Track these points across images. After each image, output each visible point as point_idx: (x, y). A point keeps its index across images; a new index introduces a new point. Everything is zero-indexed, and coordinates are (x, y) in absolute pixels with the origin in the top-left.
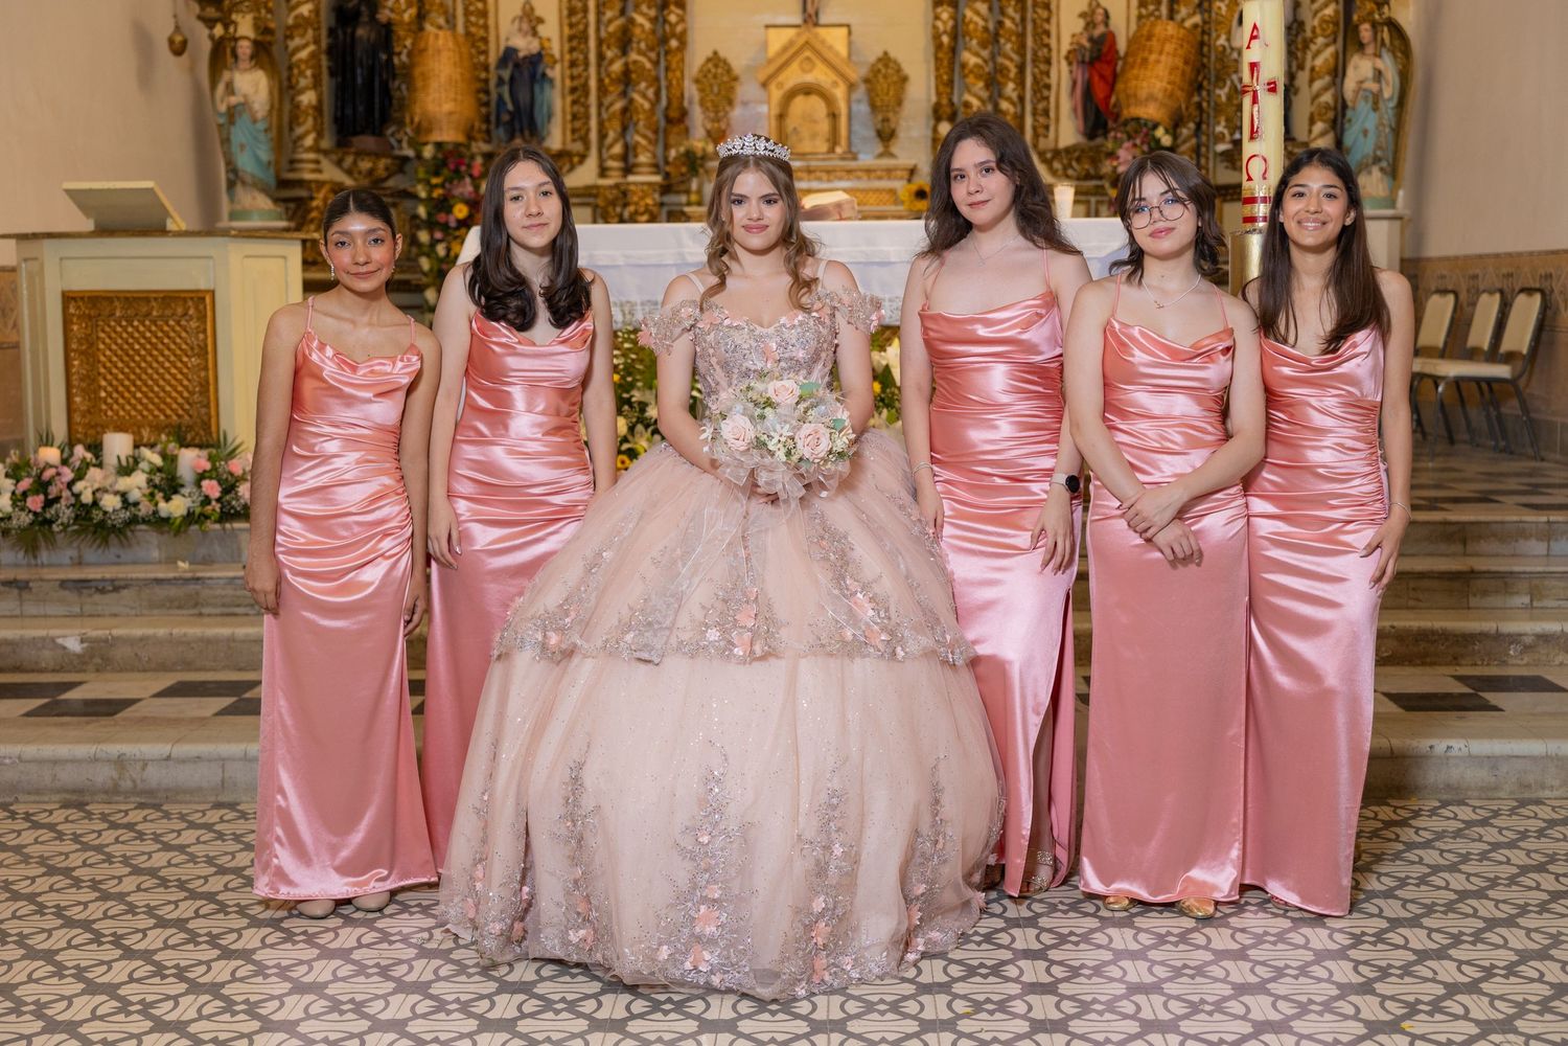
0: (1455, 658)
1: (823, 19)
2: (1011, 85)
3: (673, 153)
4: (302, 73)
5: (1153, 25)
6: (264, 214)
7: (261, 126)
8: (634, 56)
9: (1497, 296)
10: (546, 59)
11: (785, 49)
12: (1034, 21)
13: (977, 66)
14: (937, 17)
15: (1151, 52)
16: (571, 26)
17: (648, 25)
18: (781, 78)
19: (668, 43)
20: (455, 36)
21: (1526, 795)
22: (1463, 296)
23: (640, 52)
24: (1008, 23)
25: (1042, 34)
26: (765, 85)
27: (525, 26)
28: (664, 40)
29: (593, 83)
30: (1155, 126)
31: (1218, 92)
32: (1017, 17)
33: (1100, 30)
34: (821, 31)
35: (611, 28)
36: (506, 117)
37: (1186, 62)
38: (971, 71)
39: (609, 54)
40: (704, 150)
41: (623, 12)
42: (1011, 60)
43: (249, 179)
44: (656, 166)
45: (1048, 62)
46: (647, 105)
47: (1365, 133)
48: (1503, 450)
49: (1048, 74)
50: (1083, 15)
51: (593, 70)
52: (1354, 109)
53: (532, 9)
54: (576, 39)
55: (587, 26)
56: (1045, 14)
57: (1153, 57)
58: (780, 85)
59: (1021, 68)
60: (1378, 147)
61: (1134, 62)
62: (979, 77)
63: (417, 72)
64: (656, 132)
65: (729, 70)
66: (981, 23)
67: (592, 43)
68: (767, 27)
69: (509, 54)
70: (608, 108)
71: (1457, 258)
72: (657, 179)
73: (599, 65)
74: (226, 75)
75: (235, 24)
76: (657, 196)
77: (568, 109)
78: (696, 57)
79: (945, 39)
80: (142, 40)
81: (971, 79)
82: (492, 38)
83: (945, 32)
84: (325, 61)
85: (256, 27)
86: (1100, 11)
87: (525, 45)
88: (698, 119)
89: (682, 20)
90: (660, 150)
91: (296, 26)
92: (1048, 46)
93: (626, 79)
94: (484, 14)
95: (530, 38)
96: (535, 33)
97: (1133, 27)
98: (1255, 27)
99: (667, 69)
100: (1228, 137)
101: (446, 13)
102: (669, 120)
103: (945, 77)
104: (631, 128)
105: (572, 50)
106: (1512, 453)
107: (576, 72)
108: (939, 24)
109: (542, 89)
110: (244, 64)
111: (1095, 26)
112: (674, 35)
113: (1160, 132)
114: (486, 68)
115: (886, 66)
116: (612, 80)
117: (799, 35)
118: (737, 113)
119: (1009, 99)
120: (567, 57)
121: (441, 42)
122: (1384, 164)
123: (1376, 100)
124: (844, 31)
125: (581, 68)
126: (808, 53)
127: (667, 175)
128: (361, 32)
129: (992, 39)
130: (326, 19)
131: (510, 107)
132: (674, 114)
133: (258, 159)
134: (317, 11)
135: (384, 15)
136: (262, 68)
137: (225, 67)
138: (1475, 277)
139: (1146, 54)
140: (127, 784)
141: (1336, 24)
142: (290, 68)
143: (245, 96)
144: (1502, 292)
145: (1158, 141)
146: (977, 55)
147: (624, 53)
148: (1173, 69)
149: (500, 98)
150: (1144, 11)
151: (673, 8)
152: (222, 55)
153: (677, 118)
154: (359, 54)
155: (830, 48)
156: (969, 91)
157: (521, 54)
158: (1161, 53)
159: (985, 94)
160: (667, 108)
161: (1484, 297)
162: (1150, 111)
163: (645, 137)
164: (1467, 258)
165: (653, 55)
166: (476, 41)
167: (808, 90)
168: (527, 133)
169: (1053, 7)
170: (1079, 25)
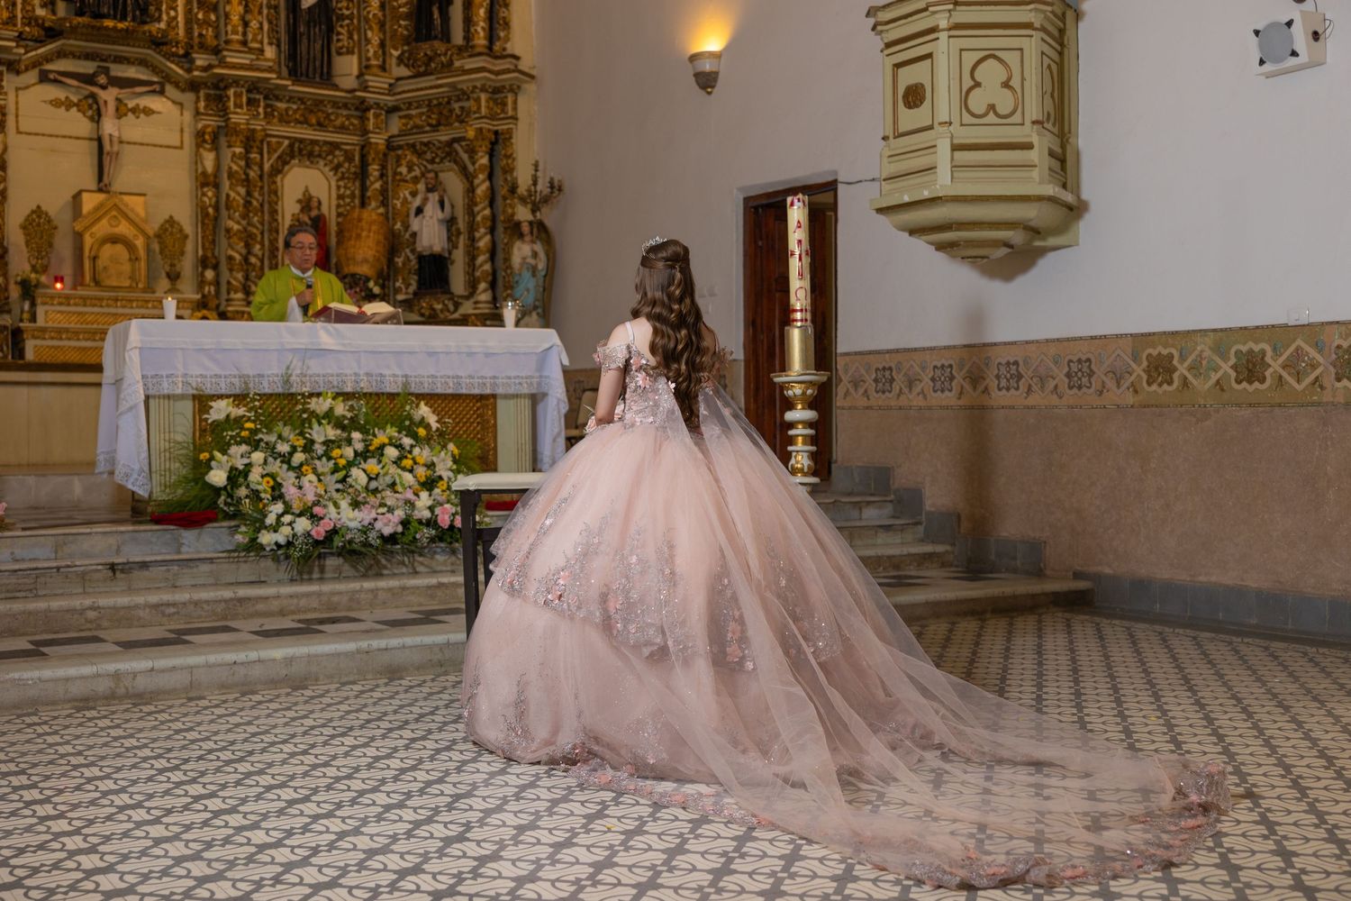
2: (258, 247)
5: (351, 211)
11: (97, 209)
12: (269, 203)
13: (239, 231)
15: (362, 230)
18: (94, 229)
24: (255, 203)
25: (274, 212)
26: (80, 233)
30: (368, 279)
31: (396, 259)
32: (261, 199)
33: (314, 213)
37: (386, 239)
38: (235, 234)
42: (257, 228)
47: (528, 290)
50: (299, 201)
52: (520, 275)
56: (275, 199)
57: (364, 234)
59: (263, 235)
60: (536, 300)
61: (351, 236)
62: (241, 239)
65: (48, 221)
66: (241, 201)
68: (82, 191)
79: (211, 210)
81: (235, 240)
83: (210, 205)
86: (313, 200)
88: (20, 256)
89: (4, 180)
92: (276, 220)
100: (404, 290)
103: (210, 237)
108: (206, 199)
111: (310, 209)
113: (371, 284)
115: (172, 226)
119: (256, 256)
122: (540, 310)
123: (534, 270)
124: (139, 199)
126: (114, 213)
129: (244, 213)
139: (359, 231)
140: (122, 691)
141: (492, 221)
145: (371, 290)
146: (238, 223)
148: (378, 243)
150: (342, 202)
155: (132, 210)
156: (233, 249)
162: (364, 270)
167: (114, 240)
169: (279, 194)
170: (296, 208)
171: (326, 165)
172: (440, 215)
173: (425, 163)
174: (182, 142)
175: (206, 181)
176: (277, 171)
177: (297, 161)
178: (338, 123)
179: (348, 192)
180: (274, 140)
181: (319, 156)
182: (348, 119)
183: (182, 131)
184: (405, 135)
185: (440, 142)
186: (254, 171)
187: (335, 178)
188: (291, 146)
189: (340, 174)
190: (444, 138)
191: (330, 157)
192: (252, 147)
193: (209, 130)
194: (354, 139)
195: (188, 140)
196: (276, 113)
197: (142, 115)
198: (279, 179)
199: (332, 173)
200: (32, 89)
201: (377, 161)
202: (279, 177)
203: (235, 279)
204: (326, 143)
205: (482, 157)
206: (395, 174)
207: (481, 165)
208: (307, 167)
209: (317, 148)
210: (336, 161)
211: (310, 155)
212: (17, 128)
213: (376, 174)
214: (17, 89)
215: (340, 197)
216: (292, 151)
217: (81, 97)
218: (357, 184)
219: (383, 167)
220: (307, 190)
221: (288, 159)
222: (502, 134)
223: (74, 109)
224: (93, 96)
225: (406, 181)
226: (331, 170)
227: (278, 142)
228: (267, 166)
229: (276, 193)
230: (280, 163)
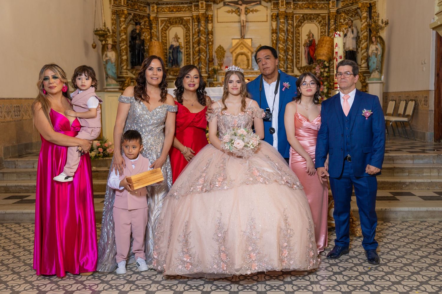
0: (390, 188)
1: (245, 37)
2: (290, 52)
3: (210, 69)
4: (123, 52)
5: (324, 37)
6: (114, 85)
7: (113, 64)
8: (201, 46)
9: (405, 101)
10: (180, 47)
11: (236, 44)
12: (296, 37)
13: (282, 48)
14: (273, 36)
15: (323, 44)
16: (186, 39)
17: (204, 39)
18: (236, 51)
19: (209, 43)
20: (159, 42)
21: (404, 220)
22: (397, 102)
23: (202, 45)
24: (289, 37)
25: (298, 40)
26: (232, 53)
27: (176, 40)
28: (208, 42)
29: (191, 53)
30: (325, 61)
32: (292, 36)
33: (311, 39)
34: (245, 40)
35: (196, 40)
36: (171, 61)
37: (332, 46)
38: (281, 49)
39: (195, 46)
40: (217, 68)
41: (198, 36)
42: (290, 46)
43: (111, 77)
44: (206, 72)
45: (299, 46)
46: (204, 58)
47: (374, 63)
48: (406, 138)
49: (299, 49)
50: (307, 35)
51: (191, 50)
52: (371, 57)
53: (177, 36)
54: (187, 42)
55: (190, 39)
56: (298, 35)
58: (235, 53)
59: (293, 48)
60: (377, 66)
61: (320, 46)
63: (150, 51)
64: (206, 64)
65: (223, 49)
66: (283, 37)
67: (191, 43)
68: (232, 39)
69: (172, 46)
70: (195, 59)
71: (396, 92)
72: (207, 75)
73: (193, 49)
74: (105, 53)
75: (107, 41)
76: (206, 79)
77: (186, 59)
78: (216, 46)
79: (275, 41)
80: (86, 44)
81: (281, 51)
82: (168, 42)
83: (274, 40)
84: (129, 49)
85: (113, 41)
86: (311, 34)
87: (175, 44)
88: (216, 61)
89: (212, 38)
90: (207, 68)
91: (122, 41)
92: (299, 43)
93: (199, 52)
94: (166, 37)
95: (176, 42)
96: (178, 41)
97: (319, 38)
98: (337, 44)
99: (209, 49)
101: (157, 37)
102: (209, 61)
104: (200, 63)
105: (186, 45)
106: (409, 139)
107: (187, 50)
108: (273, 38)
109: (180, 54)
110: (109, 50)
112: (210, 41)
113: (326, 63)
114: (166, 49)
116: (196, 52)
117: (240, 41)
118: (225, 59)
119: (290, 55)
120: (185, 47)
121: (156, 44)
122: (378, 70)
123: (376, 55)
124: (250, 40)
125: (189, 49)
126: (242, 45)
127: (209, 74)
128: (137, 42)
129: (286, 41)
130: (129, 39)
131: (172, 59)
132: (210, 60)
133: (113, 72)
134: (127, 37)
135: (142, 38)
136: (114, 51)
137: (105, 51)
138: (400, 97)
139: (322, 45)
141: (367, 37)
142: (120, 51)
143: (110, 58)
144: (406, 100)
145: (325, 65)
146: (282, 45)
147: (199, 46)
148: (329, 48)
149: (170, 56)
150: (322, 34)
151: (210, 35)
152: (104, 48)
153: (211, 61)
154: (136, 47)
155: (247, 44)
156: (280, 54)
157: (175, 46)
158: (326, 44)
159: (284, 54)
160: (209, 58)
161: (402, 102)
162: (323, 58)
163: (203, 65)
164: (398, 92)
165: (205, 46)
166: (164, 43)
167: (242, 54)
168: (176, 65)
169: (300, 33)
170: (306, 38)
171: (316, 22)
172: (352, 36)
173: (350, 17)
174: (267, 20)
175: (274, 32)
176: (298, 26)
177: (306, 21)
178: (320, 7)
179: (324, 30)
180: (297, 15)
181: (314, 19)
182: (324, 5)
183: (267, 16)
184: (343, 8)
185: (353, 9)
186: (290, 27)
187: (320, 26)
188: (303, 16)
189: (321, 24)
190: (354, 8)
191: (317, 19)
192: (289, 19)
193: (274, 14)
194: (326, 12)
195: (269, 18)
196: (298, 6)
197: (254, 12)
198: (300, 29)
199: (319, 24)
200: (222, 8)
201: (333, 19)
202: (300, 27)
203: (281, 64)
204: (315, 14)
205: (364, 13)
206: (340, 22)
207: (364, 16)
208: (310, 23)
209: (312, 16)
210: (319, 20)
211: (310, 19)
212: (217, 21)
213: (333, 23)
214: (217, 9)
215: (322, 32)
216: (304, 18)
217: (236, 9)
218: (327, 27)
219: (335, 20)
220: (310, 31)
221: (303, 21)
222: (372, 4)
223: (234, 13)
224: (239, 8)
225: (343, 25)
226: (318, 23)
227: (299, 16)
228: (295, 24)
229: (299, 33)
230: (300, 23)
